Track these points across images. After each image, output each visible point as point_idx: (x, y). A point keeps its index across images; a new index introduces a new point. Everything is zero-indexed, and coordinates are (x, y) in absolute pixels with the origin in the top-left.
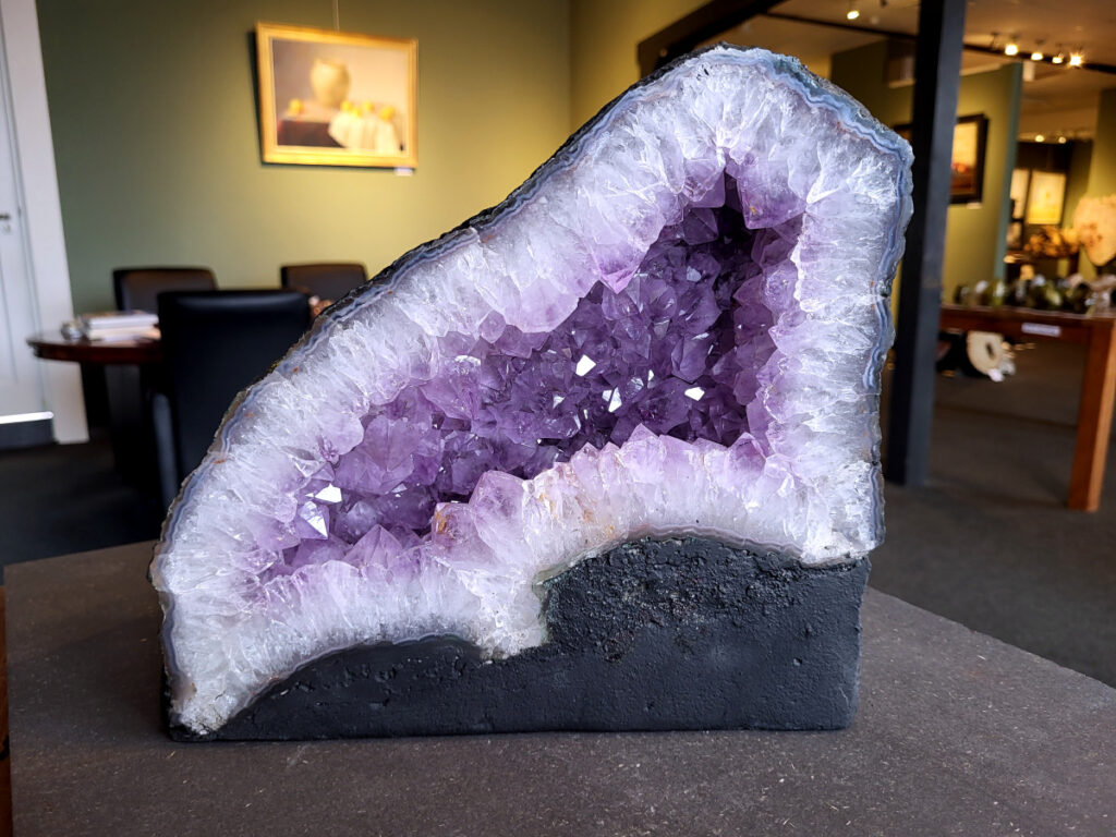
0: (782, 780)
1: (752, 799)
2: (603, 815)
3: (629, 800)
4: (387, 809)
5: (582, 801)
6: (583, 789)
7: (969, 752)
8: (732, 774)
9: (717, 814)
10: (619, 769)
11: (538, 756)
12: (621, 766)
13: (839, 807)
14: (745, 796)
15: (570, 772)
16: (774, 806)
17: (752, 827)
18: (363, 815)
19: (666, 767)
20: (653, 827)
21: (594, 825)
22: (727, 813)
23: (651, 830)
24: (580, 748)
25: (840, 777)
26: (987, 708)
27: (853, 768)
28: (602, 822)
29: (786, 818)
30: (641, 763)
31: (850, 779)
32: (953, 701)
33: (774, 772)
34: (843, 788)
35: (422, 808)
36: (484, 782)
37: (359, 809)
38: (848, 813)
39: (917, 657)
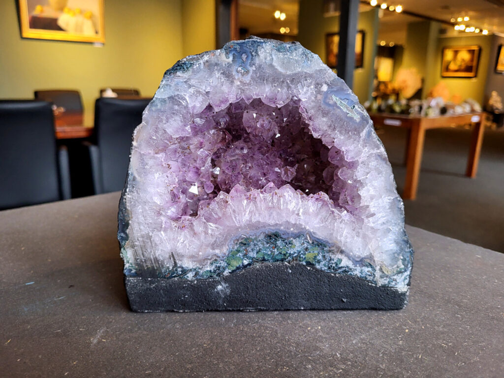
0: (407, 331)
1: (394, 343)
2: (309, 361)
3: (321, 351)
4: (165, 368)
5: (293, 353)
6: (290, 345)
7: (499, 306)
8: (376, 329)
9: (378, 355)
10: (308, 331)
11: (257, 326)
12: (309, 328)
13: (446, 344)
14: (390, 342)
15: (279, 335)
16: (410, 347)
17: (402, 361)
18: (149, 375)
19: (336, 327)
20: (343, 367)
21: (306, 368)
22: (383, 353)
23: (342, 369)
24: (281, 319)
25: (438, 326)
26: (495, 282)
27: (443, 321)
28: (310, 366)
29: (420, 354)
30: (321, 326)
31: (444, 327)
32: (476, 280)
33: (400, 326)
34: (443, 333)
35: (189, 366)
36: (226, 345)
37: (146, 370)
38: (453, 347)
39: (446, 258)
